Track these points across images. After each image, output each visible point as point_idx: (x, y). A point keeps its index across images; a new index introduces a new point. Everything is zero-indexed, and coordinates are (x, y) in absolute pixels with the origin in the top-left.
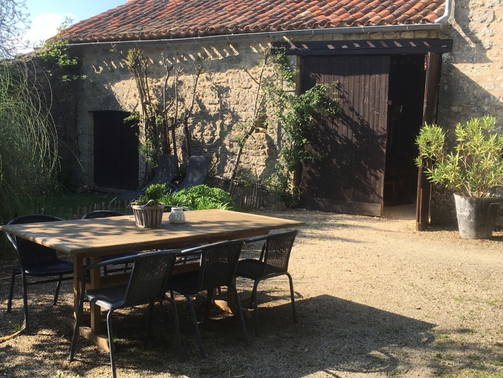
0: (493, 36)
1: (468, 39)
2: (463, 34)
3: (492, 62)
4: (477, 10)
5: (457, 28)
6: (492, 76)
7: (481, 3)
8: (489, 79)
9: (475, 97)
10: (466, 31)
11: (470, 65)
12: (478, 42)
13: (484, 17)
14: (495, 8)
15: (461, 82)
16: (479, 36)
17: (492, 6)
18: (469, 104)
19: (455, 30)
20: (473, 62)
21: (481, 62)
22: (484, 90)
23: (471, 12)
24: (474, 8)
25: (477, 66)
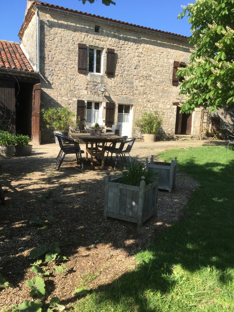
0: (53, 80)
1: (45, 80)
2: (43, 78)
3: (53, 89)
4: (47, 71)
5: (41, 75)
6: (54, 93)
7: (48, 69)
8: (53, 94)
9: (48, 100)
10: (44, 77)
11: (46, 89)
12: (48, 81)
13: (50, 73)
14: (53, 71)
15: (44, 94)
16: (49, 79)
17: (52, 71)
18: (47, 102)
19: (40, 76)
20: (47, 88)
21: (50, 88)
22: (51, 97)
23: (45, 71)
24: (46, 70)
25: (49, 89)
